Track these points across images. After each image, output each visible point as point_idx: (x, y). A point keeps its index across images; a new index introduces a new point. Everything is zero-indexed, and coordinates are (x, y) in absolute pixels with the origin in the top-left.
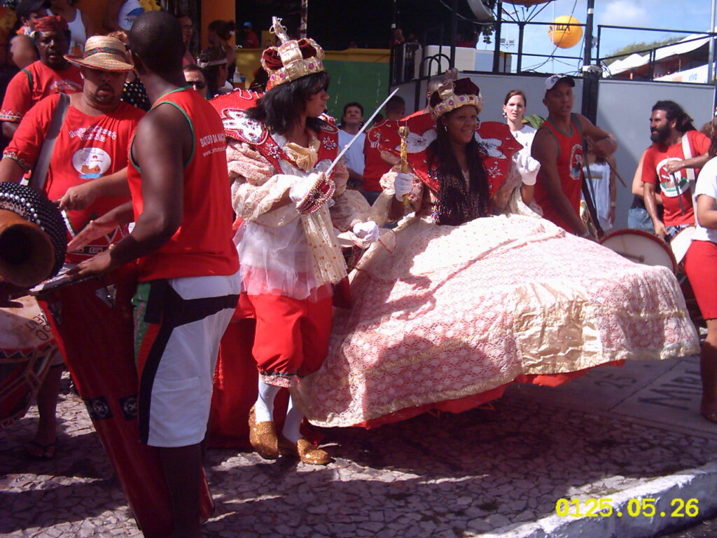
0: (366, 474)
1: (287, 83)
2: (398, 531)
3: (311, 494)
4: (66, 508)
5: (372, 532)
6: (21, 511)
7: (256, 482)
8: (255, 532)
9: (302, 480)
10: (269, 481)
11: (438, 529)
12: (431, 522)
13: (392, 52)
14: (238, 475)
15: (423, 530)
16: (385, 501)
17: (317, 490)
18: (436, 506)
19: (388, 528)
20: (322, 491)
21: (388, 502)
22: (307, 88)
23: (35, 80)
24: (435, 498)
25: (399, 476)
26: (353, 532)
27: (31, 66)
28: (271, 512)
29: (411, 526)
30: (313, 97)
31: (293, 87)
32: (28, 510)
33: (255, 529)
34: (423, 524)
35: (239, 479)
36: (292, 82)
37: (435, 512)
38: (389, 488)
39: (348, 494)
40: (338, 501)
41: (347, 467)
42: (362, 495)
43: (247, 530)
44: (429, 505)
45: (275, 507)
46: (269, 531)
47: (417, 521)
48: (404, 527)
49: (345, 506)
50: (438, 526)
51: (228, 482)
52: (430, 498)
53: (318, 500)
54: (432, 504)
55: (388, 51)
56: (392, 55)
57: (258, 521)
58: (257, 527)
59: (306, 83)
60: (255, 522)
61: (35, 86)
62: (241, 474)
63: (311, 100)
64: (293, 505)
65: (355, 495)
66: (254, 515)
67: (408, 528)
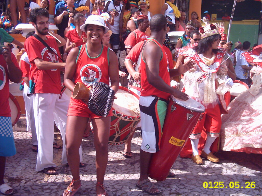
0: (236, 172)
1: (206, 38)
2: (245, 192)
3: (216, 176)
4: (137, 171)
5: (236, 191)
6: (124, 170)
7: (198, 170)
8: (196, 186)
9: (213, 172)
10: (202, 170)
11: (260, 193)
12: (257, 191)
13: (260, 21)
14: (192, 168)
15: (254, 193)
16: (242, 182)
17: (218, 175)
18: (260, 186)
19: (242, 191)
20: (220, 176)
21: (243, 182)
22: (212, 39)
23: (137, 35)
24: (260, 183)
25: (248, 174)
26: (229, 190)
27: (135, 30)
28: (202, 180)
29: (250, 191)
30: (214, 42)
31: (207, 39)
32: (126, 170)
33: (196, 185)
34: (254, 191)
35: (192, 169)
36: (207, 37)
37: (259, 187)
38: (244, 178)
39: (229, 178)
40: (225, 180)
41: (230, 169)
42: (234, 179)
43: (193, 185)
44: (258, 185)
45: (203, 179)
46: (201, 186)
47: (253, 190)
48: (247, 191)
49: (227, 182)
50: (260, 192)
51: (188, 169)
52: (259, 183)
53: (218, 178)
54: (259, 185)
55: (258, 20)
56: (260, 22)
57: (197, 182)
58: (196, 184)
59: (212, 37)
60: (196, 183)
61: (137, 37)
62: (193, 167)
63: (213, 43)
64: (209, 179)
65: (231, 178)
66: (196, 180)
67: (249, 192)
